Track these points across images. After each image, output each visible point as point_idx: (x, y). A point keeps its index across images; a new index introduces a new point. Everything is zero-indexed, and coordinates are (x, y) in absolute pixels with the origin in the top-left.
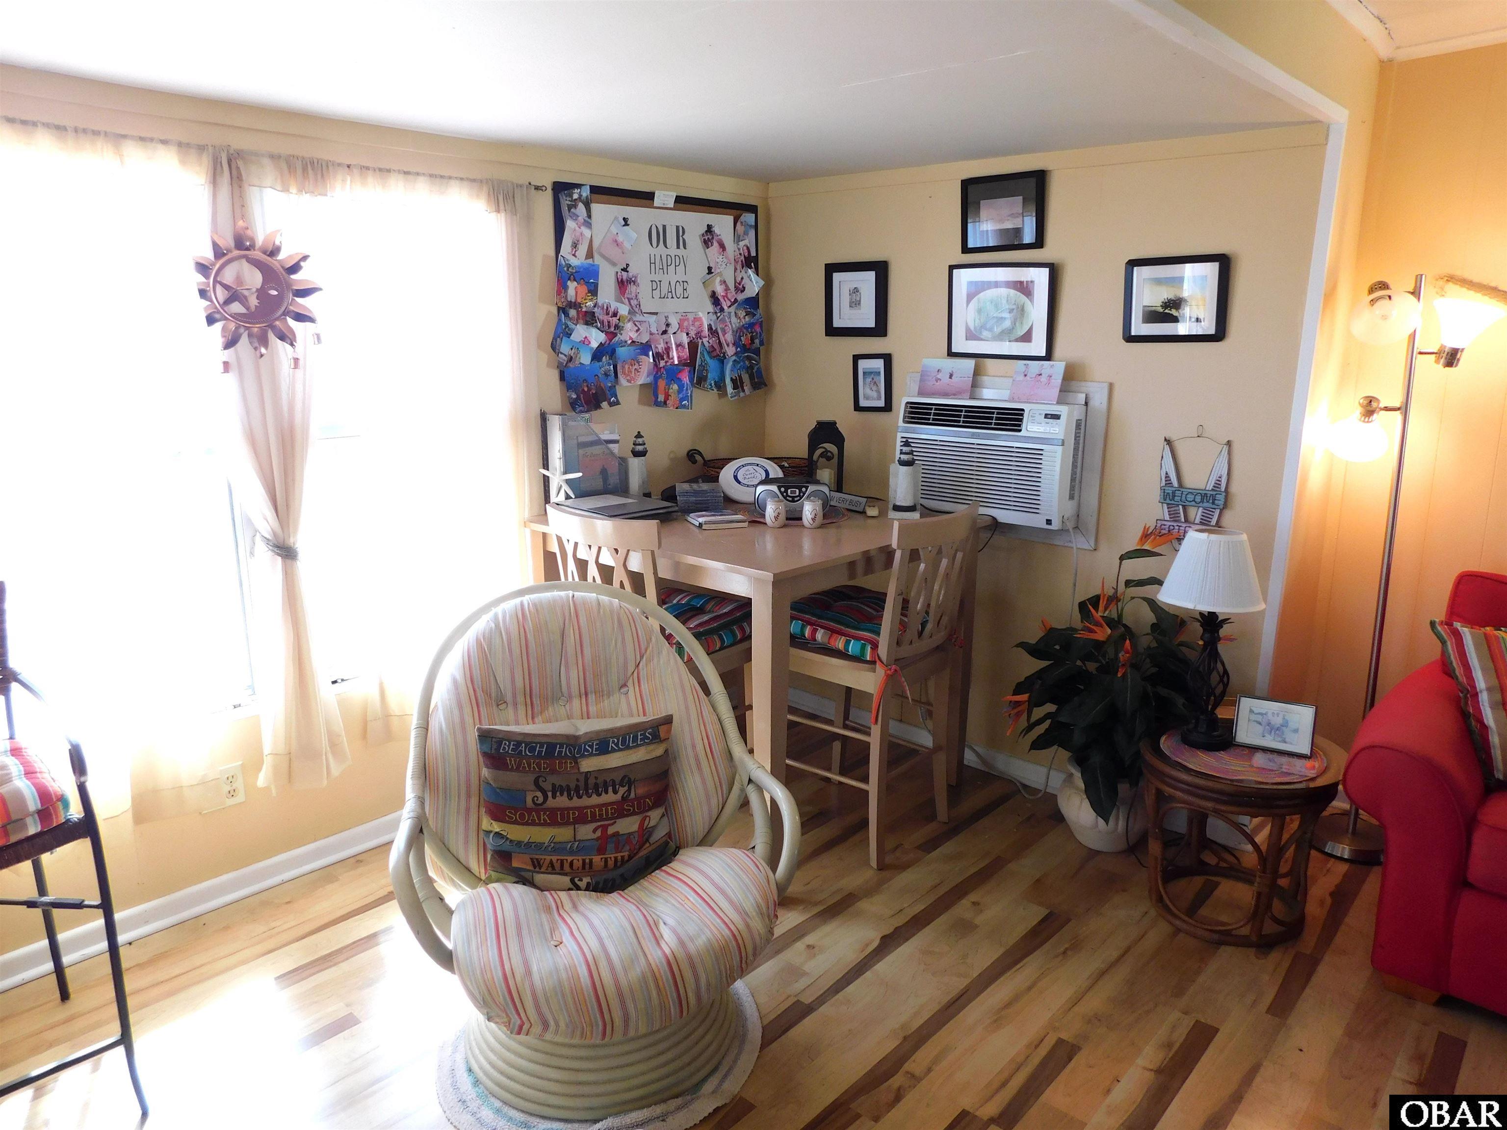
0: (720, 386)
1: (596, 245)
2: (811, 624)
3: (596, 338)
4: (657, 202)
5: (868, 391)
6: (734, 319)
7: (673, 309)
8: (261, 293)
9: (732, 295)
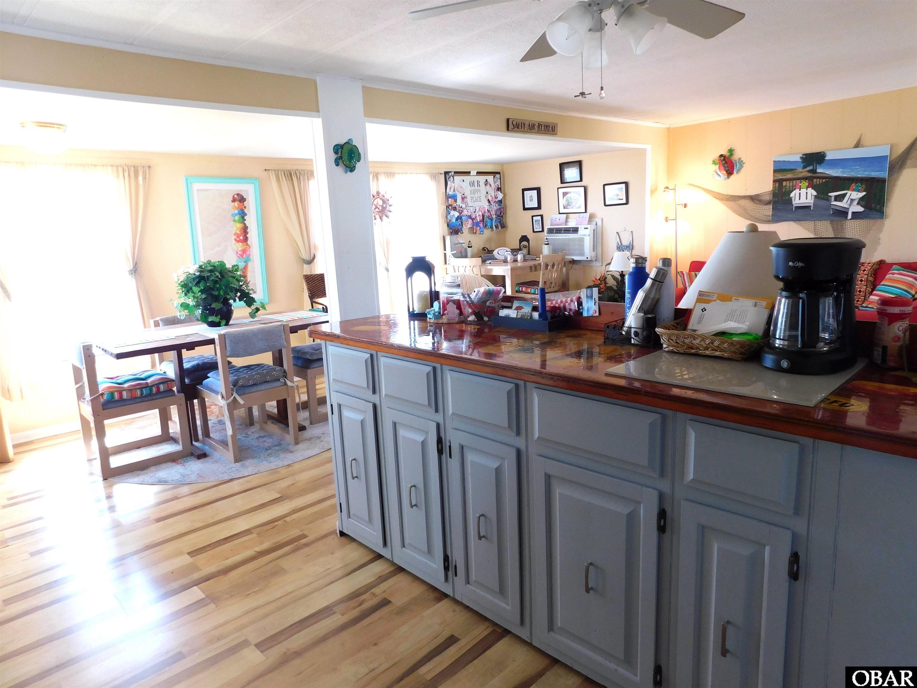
0: (491, 227)
1: (456, 188)
2: (521, 286)
3: (457, 214)
4: (471, 174)
5: (537, 226)
6: (495, 207)
7: (477, 205)
8: (382, 206)
9: (494, 200)
